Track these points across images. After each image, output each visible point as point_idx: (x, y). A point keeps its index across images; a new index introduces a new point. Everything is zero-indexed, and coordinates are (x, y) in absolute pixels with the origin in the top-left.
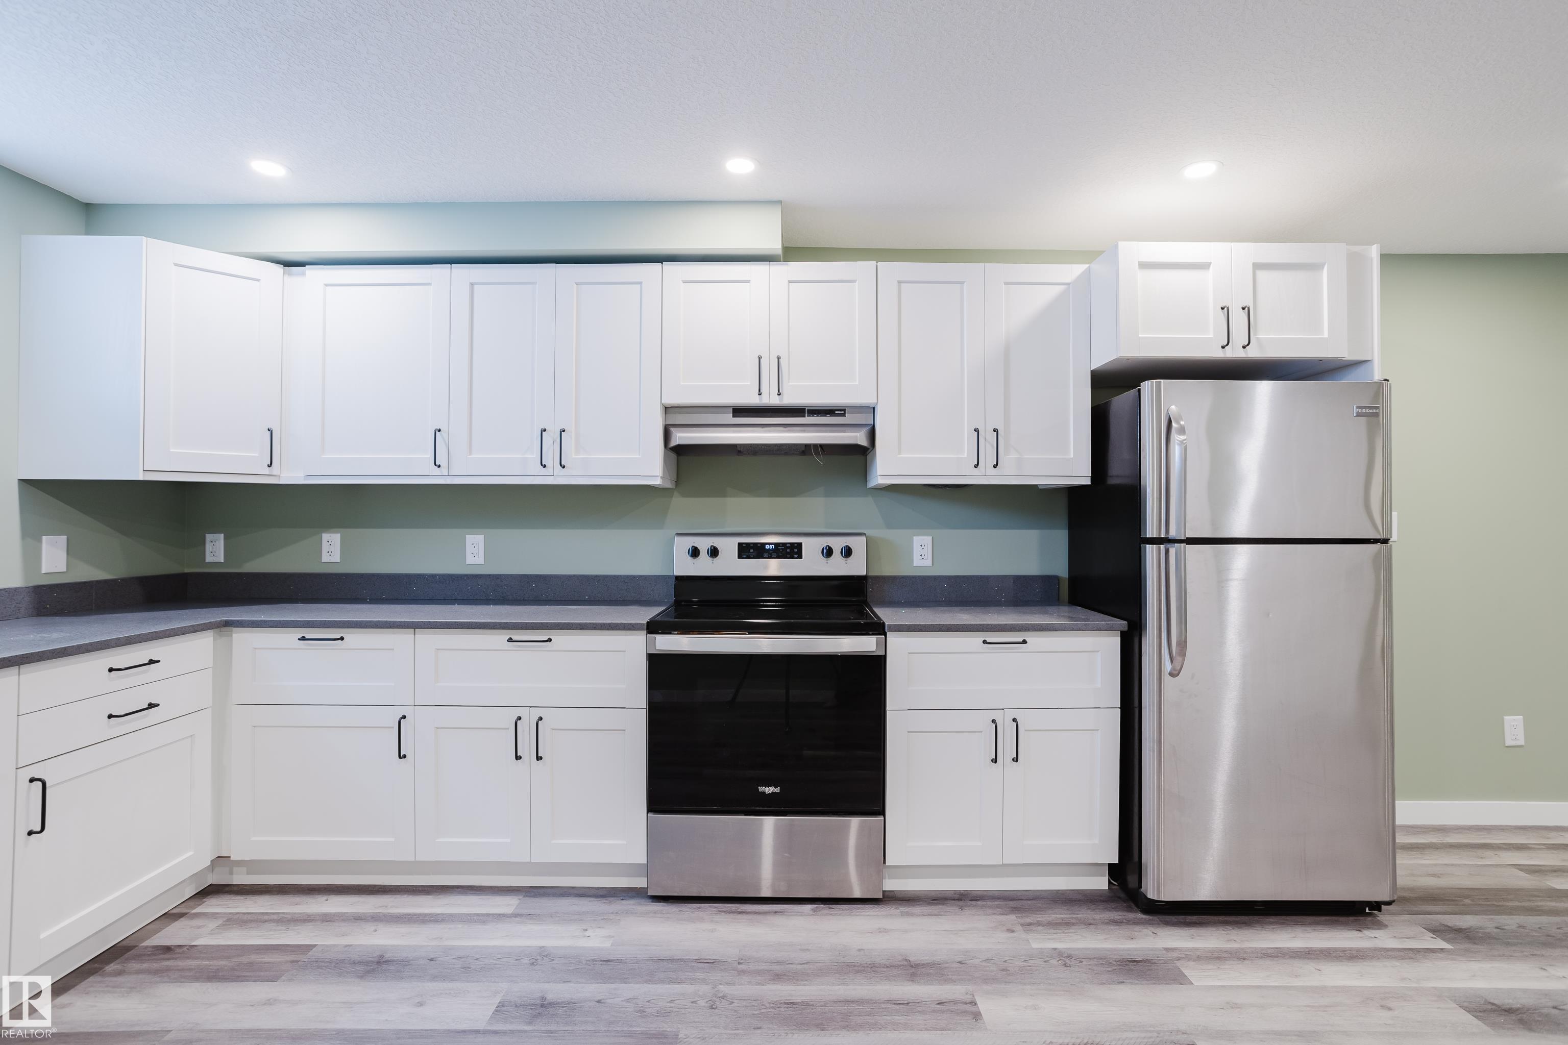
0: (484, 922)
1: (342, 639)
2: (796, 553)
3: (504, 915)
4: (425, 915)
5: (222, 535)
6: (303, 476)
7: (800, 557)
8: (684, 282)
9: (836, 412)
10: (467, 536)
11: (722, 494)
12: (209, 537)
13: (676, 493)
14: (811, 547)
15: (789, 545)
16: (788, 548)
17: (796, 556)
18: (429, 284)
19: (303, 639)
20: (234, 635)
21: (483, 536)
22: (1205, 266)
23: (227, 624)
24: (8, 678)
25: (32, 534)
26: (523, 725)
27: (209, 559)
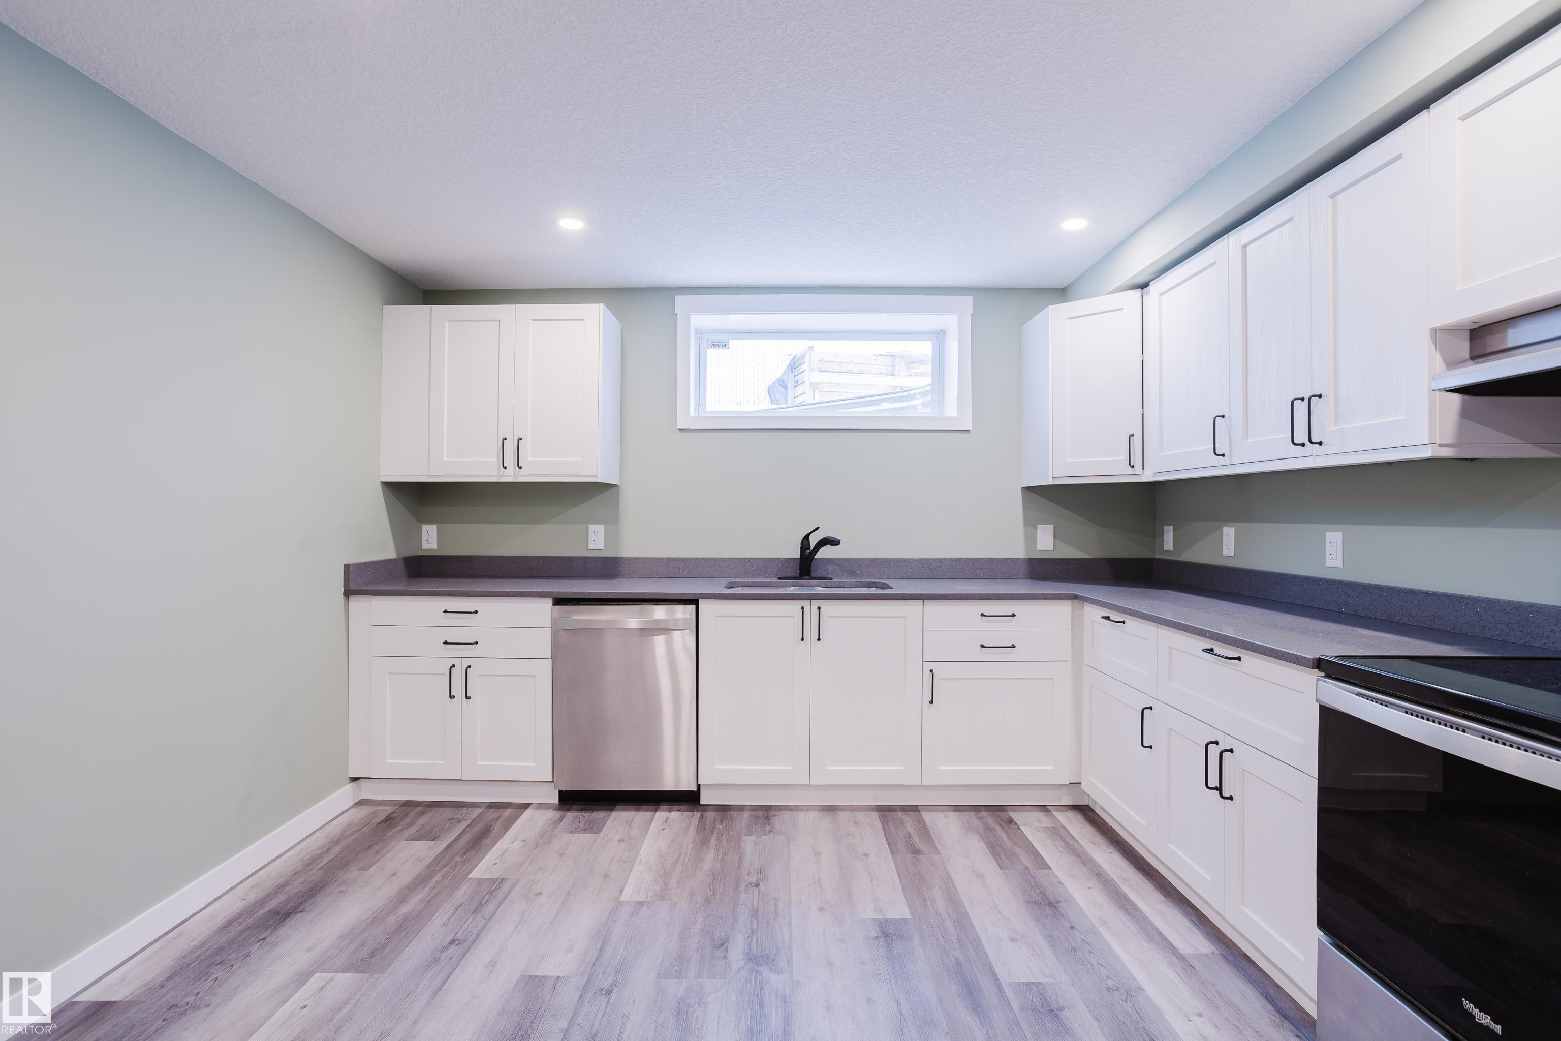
0: (1151, 940)
1: (1124, 622)
5: (1172, 527)
6: (1152, 474)
12: (1166, 527)
18: (1214, 264)
19: (1108, 618)
20: (1085, 607)
21: (1340, 534)
23: (1075, 597)
24: (914, 607)
25: (1030, 523)
26: (1214, 751)
27: (1166, 548)
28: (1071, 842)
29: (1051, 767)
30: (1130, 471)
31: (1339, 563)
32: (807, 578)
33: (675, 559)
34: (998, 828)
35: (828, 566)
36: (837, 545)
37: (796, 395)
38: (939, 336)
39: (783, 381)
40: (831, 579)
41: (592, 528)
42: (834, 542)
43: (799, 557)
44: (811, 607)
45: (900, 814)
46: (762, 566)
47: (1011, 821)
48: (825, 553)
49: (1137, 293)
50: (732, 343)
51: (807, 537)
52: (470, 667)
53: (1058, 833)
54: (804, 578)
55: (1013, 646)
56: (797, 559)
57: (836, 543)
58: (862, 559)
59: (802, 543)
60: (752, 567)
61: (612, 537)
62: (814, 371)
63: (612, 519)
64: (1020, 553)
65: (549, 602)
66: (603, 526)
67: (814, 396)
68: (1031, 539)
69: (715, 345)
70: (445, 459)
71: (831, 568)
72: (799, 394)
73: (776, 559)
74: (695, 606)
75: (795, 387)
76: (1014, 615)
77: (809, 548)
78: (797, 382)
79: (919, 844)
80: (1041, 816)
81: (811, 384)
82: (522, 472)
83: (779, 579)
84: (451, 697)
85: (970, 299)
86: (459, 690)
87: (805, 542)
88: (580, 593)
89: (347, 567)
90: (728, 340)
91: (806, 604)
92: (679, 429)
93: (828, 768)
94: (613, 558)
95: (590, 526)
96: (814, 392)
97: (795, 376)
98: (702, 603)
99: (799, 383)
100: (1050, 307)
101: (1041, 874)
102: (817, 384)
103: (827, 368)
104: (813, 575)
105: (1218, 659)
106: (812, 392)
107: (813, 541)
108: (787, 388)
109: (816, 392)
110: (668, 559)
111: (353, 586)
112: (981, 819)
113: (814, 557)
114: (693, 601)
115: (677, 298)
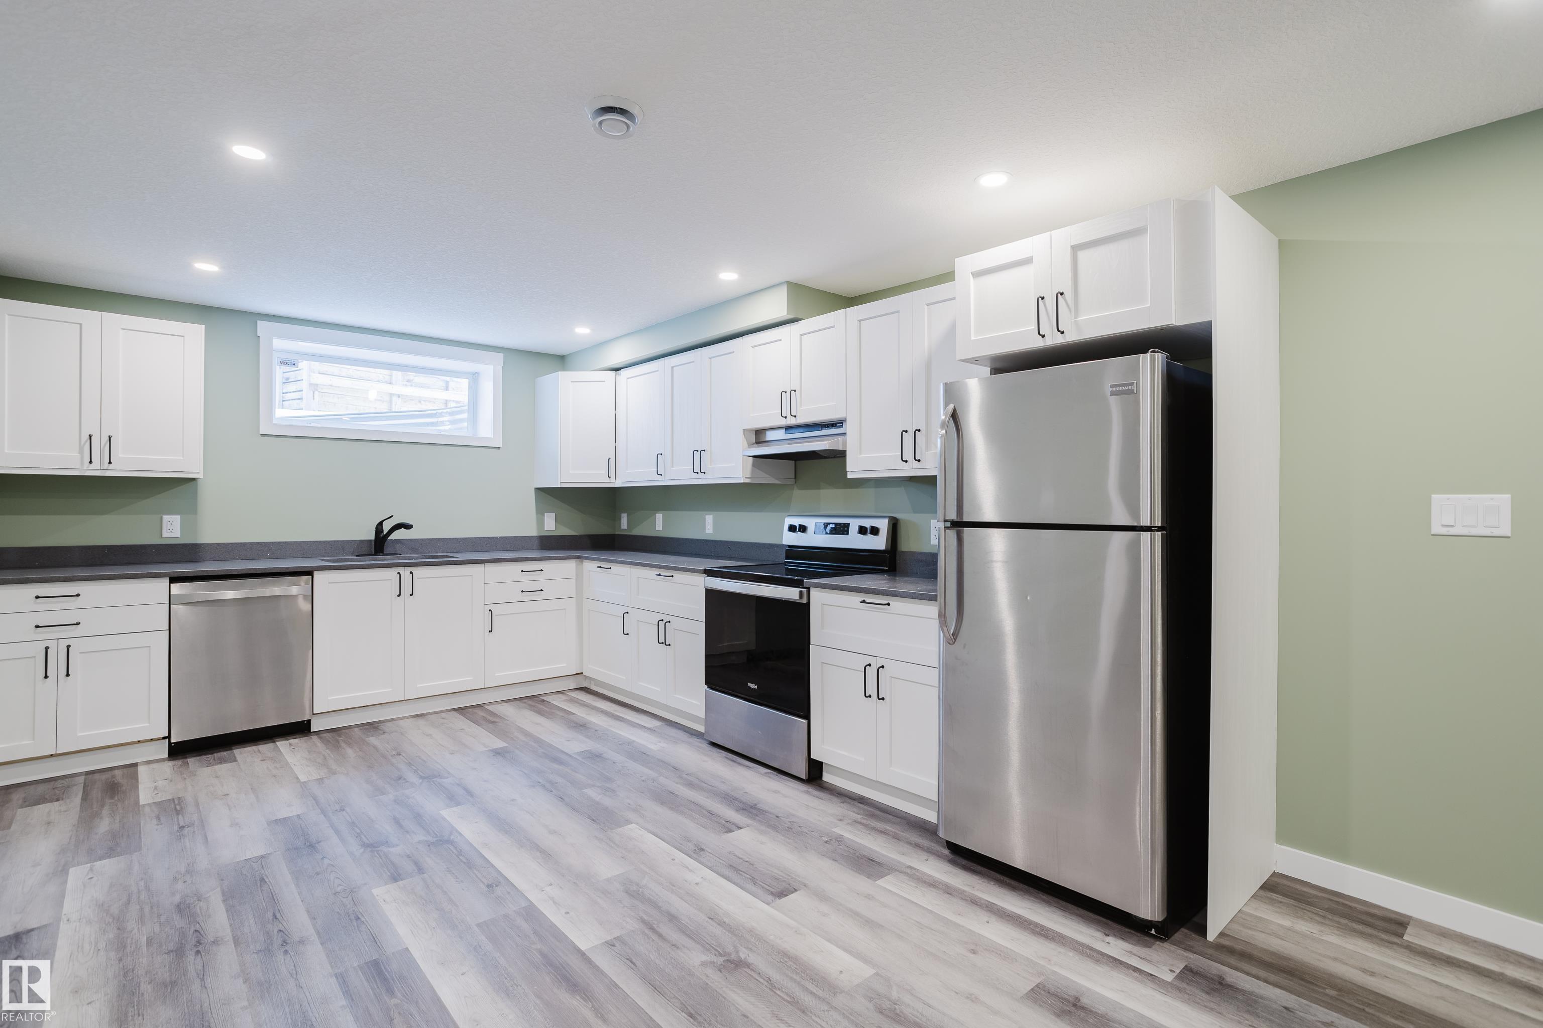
0: (634, 727)
1: (611, 568)
2: (846, 531)
3: (645, 727)
4: (621, 717)
5: (626, 514)
6: (621, 482)
7: (848, 534)
8: (753, 347)
9: (838, 425)
10: (707, 516)
11: (818, 487)
12: (623, 515)
13: (795, 487)
14: (854, 524)
15: (842, 525)
16: (842, 527)
17: (845, 533)
18: (658, 371)
19: (601, 567)
20: (583, 564)
21: (711, 516)
22: (1028, 261)
23: (579, 557)
24: (479, 568)
25: (540, 512)
26: (662, 624)
27: (622, 527)
28: (582, 702)
29: (565, 665)
30: (608, 480)
31: (711, 531)
32: (381, 554)
33: (258, 543)
34: (537, 704)
35: (396, 545)
36: (411, 528)
37: (284, 391)
38: (474, 377)
40: (400, 554)
41: (167, 517)
42: (408, 527)
43: (373, 538)
44: (405, 572)
45: (471, 710)
46: (341, 547)
47: (544, 701)
48: (396, 535)
49: (613, 373)
51: (381, 523)
52: (71, 646)
53: (573, 701)
54: (378, 554)
55: (542, 590)
56: (371, 540)
58: (422, 539)
59: (377, 528)
60: (331, 548)
61: (186, 526)
62: (314, 372)
63: (190, 510)
64: (534, 533)
65: (166, 579)
66: (179, 516)
67: (314, 396)
68: (540, 523)
69: (284, 363)
71: (398, 546)
73: (352, 541)
74: (311, 576)
76: (542, 570)
77: (383, 532)
79: (492, 719)
80: (560, 696)
82: (114, 467)
83: (357, 556)
84: (46, 677)
85: (501, 355)
86: (53, 669)
87: (379, 527)
88: (198, 572)
90: (298, 360)
91: (401, 570)
92: (261, 434)
93: (418, 686)
94: (193, 544)
97: (284, 373)
98: (317, 575)
100: (560, 372)
101: (571, 717)
103: (327, 371)
104: (385, 552)
105: (662, 579)
106: (312, 392)
107: (386, 527)
109: (316, 392)
110: (251, 543)
112: (525, 703)
113: (388, 539)
114: (309, 573)
115: (259, 322)
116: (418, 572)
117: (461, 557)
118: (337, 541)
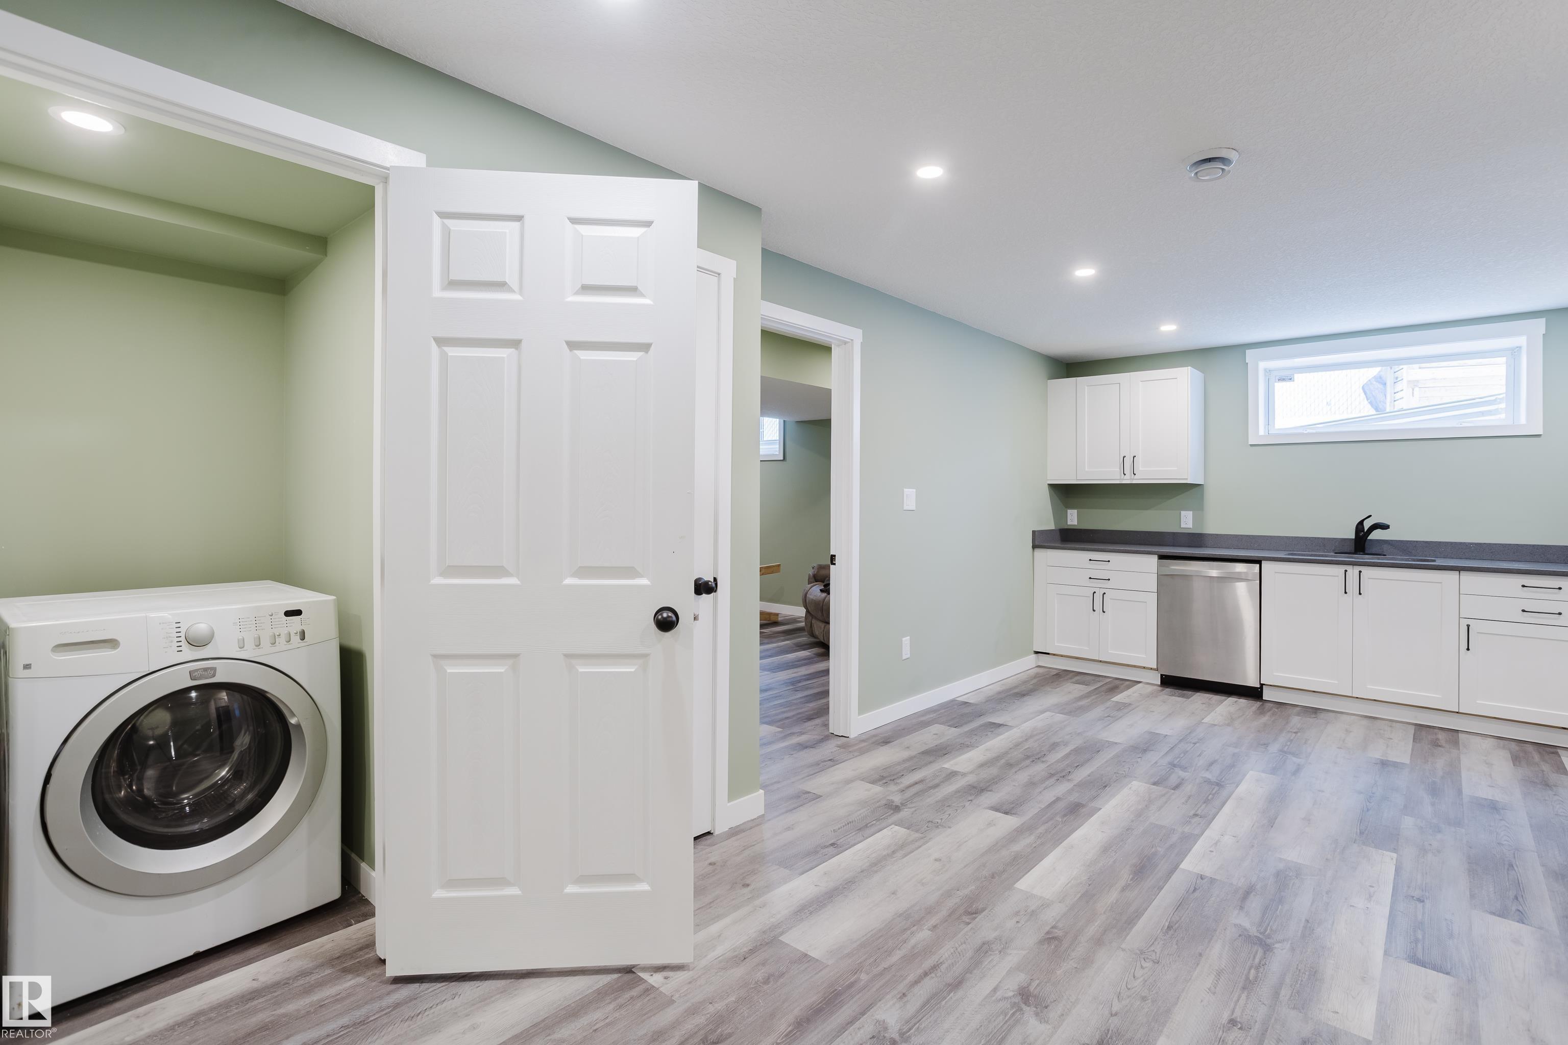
32: (1361, 553)
33: (1247, 537)
35: (1383, 546)
36: (1386, 529)
38: (1511, 354)
39: (1381, 378)
40: (1385, 555)
41: (1183, 513)
42: (1385, 527)
43: (1354, 537)
44: (1353, 571)
46: (1321, 544)
47: (1554, 753)
48: (1376, 535)
50: (1297, 376)
51: (1361, 523)
52: (1105, 593)
54: (1358, 553)
55: (1560, 614)
56: (1353, 539)
57: (1386, 527)
59: (1357, 527)
60: (1312, 544)
61: (1197, 520)
63: (1199, 507)
65: (1156, 557)
66: (1192, 512)
67: (1413, 393)
69: (1282, 379)
70: (1086, 469)
71: (1385, 547)
72: (1399, 390)
73: (1334, 538)
74: (1258, 565)
75: (1395, 383)
76: (1560, 588)
77: (1363, 531)
78: (1397, 378)
79: (1444, 744)
81: (1409, 382)
82: (1136, 477)
83: (1335, 553)
84: (1094, 611)
86: (1098, 606)
87: (1360, 527)
88: (1177, 553)
89: (1034, 532)
90: (1293, 375)
91: (1350, 569)
92: (1249, 444)
93: (1367, 689)
94: (1199, 534)
95: (1182, 512)
96: (1413, 390)
98: (1264, 564)
99: (1399, 380)
102: (1418, 381)
104: (1366, 552)
106: (1411, 390)
107: (1367, 525)
108: (1385, 384)
109: (1416, 389)
110: (1242, 536)
111: (1037, 543)
113: (1368, 538)
114: (1258, 562)
115: (1247, 351)
116: (1367, 572)
117: (1439, 562)
118: (1318, 538)
